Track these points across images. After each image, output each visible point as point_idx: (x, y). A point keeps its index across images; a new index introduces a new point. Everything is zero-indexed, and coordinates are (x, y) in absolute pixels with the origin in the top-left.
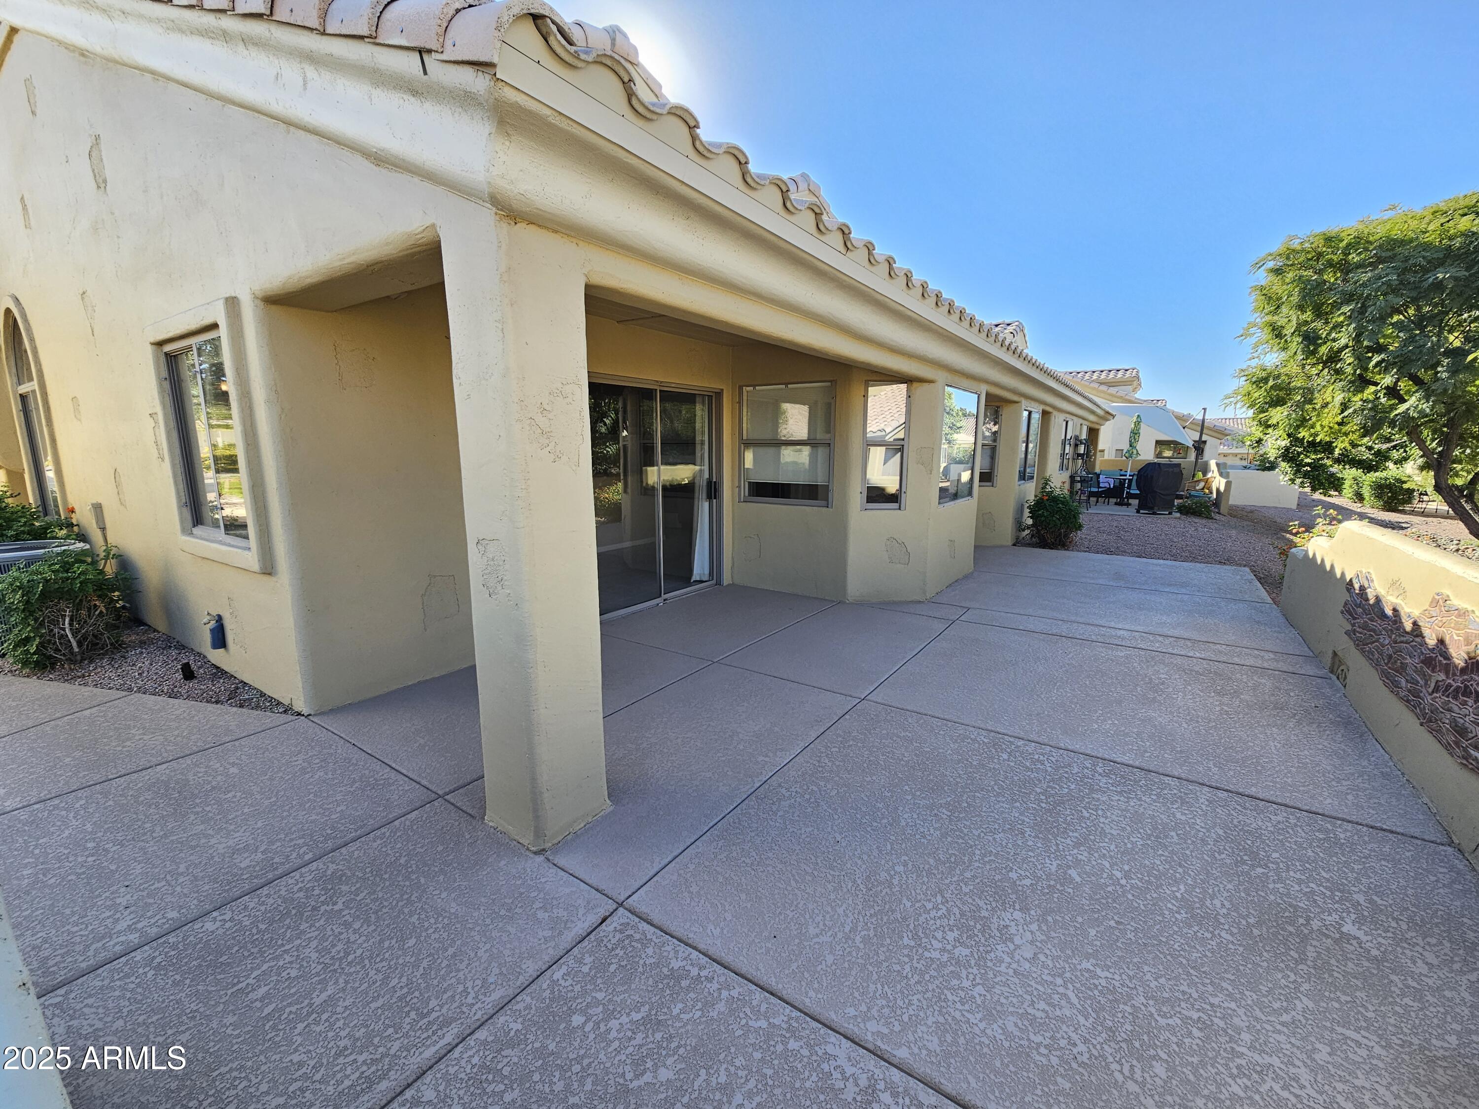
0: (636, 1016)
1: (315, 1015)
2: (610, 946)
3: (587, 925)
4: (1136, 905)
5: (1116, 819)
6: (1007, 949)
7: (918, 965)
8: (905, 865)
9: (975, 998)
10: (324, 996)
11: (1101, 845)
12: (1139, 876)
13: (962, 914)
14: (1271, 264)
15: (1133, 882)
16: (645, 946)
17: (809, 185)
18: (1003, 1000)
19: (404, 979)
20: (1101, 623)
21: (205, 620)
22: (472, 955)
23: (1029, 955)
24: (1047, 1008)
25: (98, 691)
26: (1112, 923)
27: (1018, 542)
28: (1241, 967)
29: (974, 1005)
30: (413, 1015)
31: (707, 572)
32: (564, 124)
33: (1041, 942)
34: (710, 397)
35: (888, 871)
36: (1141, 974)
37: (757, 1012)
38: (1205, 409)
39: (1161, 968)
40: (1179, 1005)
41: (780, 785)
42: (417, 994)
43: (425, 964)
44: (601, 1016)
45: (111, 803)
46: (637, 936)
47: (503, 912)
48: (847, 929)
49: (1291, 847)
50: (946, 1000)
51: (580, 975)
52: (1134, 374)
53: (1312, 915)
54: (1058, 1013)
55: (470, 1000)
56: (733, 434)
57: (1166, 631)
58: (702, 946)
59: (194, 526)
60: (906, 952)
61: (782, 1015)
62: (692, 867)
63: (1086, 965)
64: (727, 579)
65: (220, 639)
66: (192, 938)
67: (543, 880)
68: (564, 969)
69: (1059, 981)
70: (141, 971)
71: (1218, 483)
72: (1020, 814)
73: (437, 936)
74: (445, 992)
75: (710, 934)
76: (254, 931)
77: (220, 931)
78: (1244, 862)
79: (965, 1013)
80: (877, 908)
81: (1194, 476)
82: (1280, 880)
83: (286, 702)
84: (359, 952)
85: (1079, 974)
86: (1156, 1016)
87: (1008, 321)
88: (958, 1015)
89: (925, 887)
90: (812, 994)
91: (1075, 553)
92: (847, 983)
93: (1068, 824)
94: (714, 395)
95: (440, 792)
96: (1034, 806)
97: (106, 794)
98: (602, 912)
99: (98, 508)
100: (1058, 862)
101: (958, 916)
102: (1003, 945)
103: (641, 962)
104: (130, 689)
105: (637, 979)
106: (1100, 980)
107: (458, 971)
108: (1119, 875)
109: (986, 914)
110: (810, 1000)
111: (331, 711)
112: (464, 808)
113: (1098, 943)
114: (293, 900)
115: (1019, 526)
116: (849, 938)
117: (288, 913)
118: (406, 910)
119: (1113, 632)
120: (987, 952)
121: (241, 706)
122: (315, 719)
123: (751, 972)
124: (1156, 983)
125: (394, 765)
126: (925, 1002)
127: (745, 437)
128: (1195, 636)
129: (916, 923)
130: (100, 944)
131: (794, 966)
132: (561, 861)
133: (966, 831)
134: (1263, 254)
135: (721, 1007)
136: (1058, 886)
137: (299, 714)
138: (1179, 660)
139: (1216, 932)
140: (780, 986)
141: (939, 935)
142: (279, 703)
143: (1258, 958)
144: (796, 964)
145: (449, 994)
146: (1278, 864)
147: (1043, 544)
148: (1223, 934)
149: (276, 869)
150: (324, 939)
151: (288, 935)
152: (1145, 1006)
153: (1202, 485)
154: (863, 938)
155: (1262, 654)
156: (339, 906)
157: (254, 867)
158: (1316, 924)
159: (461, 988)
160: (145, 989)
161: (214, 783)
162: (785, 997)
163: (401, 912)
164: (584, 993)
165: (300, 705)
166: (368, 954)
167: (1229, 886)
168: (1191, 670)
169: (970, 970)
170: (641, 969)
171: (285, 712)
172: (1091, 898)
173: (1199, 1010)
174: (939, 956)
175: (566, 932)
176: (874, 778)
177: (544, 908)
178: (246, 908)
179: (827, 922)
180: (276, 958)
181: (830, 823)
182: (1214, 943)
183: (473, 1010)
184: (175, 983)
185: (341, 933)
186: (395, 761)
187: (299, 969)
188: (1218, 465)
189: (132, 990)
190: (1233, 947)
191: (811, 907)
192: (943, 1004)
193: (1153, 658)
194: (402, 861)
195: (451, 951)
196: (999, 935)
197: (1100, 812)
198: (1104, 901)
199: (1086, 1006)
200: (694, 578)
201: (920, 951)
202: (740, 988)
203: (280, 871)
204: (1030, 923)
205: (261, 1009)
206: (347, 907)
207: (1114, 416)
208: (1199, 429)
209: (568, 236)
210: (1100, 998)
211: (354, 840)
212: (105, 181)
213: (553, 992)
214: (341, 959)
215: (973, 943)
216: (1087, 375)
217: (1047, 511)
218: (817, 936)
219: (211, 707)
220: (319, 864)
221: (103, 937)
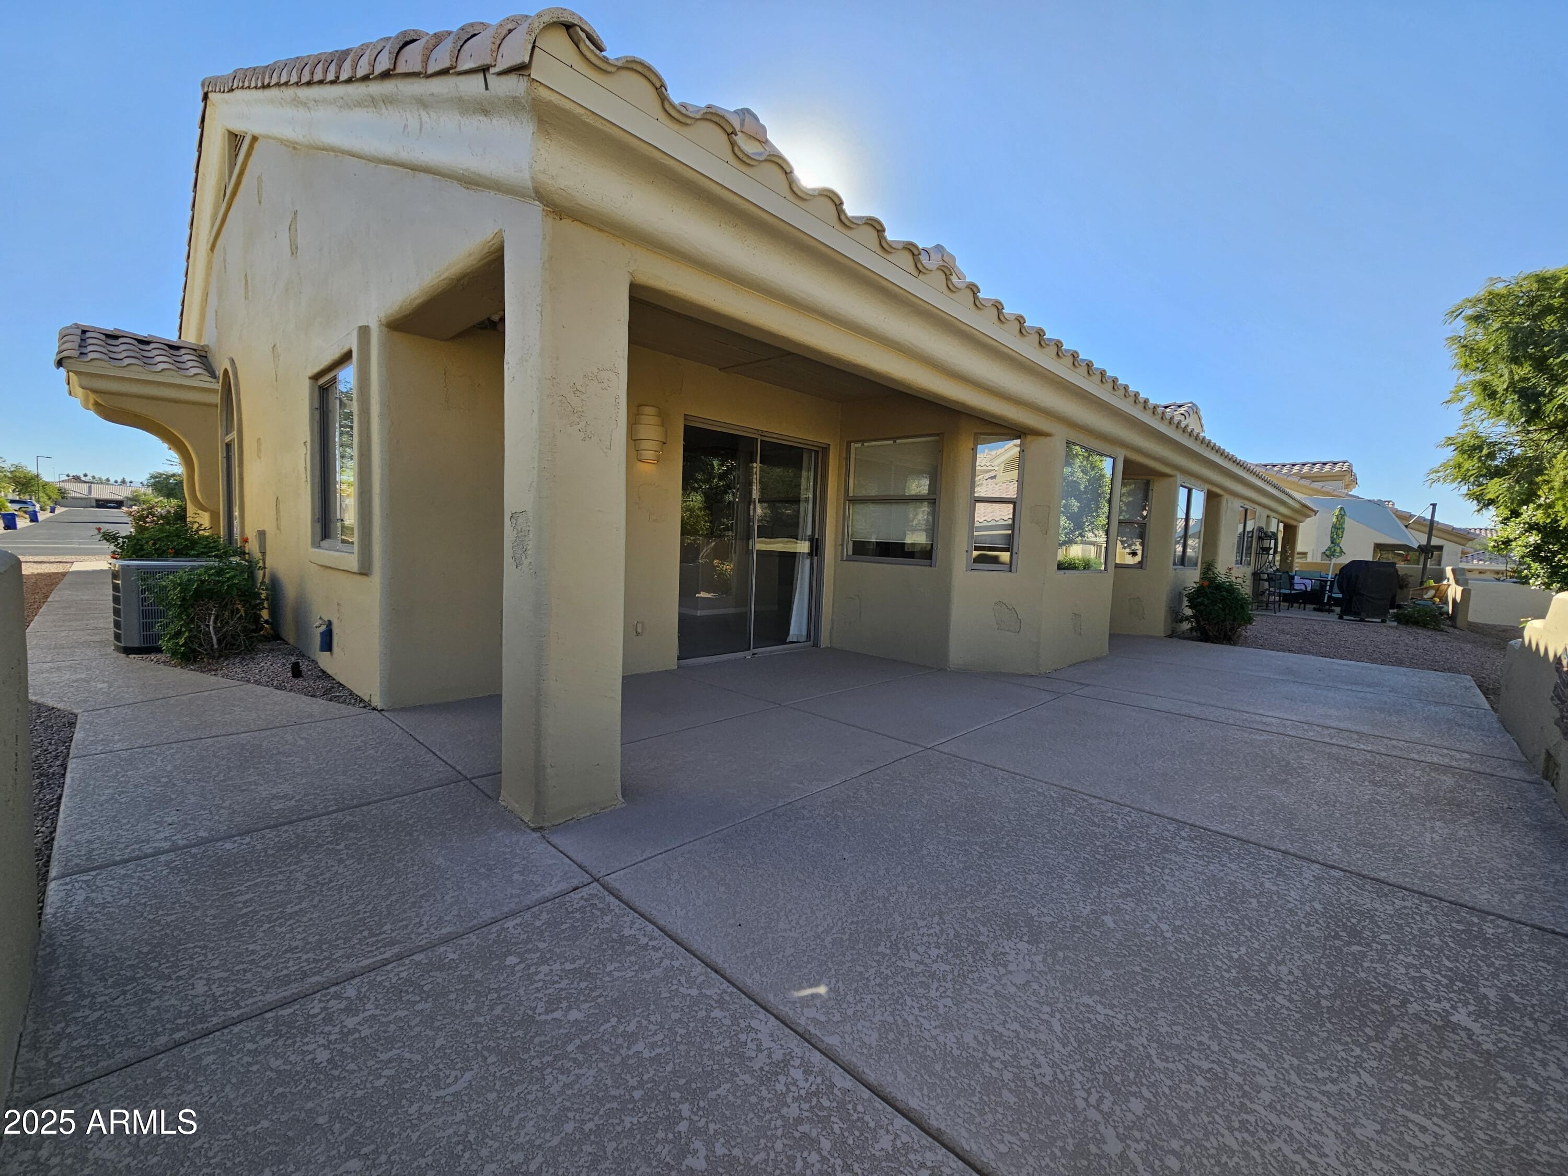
0: (568, 966)
1: (282, 920)
2: (570, 909)
3: (556, 890)
4: (1176, 957)
5: (1185, 879)
6: (996, 973)
7: (885, 971)
8: (911, 887)
9: (938, 1007)
10: (297, 908)
11: (1155, 899)
12: (1191, 932)
13: (957, 935)
14: (1470, 312)
15: (1181, 936)
16: (604, 913)
17: (943, 256)
18: (969, 1015)
19: (370, 907)
20: (1247, 709)
21: (317, 624)
22: (439, 897)
23: (1020, 981)
24: (1020, 1029)
25: (224, 680)
26: (1138, 969)
27: (1173, 634)
28: (1290, 1033)
29: (934, 1013)
30: (366, 933)
31: (804, 633)
32: (598, 124)
33: (1040, 973)
34: (817, 452)
35: (888, 890)
36: (1153, 1018)
37: (691, 982)
38: (1434, 505)
39: (1181, 1016)
40: (1190, 1053)
41: (804, 807)
42: (376, 918)
43: (394, 898)
44: (535, 961)
45: (195, 754)
46: (600, 906)
47: (483, 870)
48: (820, 929)
49: (1411, 933)
50: (904, 1004)
51: (532, 927)
52: (1346, 466)
53: (1412, 999)
54: (1032, 1035)
55: (421, 930)
56: (838, 490)
57: (1329, 722)
58: (661, 922)
59: (322, 540)
60: (877, 958)
61: (717, 987)
62: (681, 860)
63: (1086, 1000)
64: (824, 642)
65: (327, 644)
66: (210, 852)
67: (531, 851)
68: (518, 921)
69: (1047, 1009)
70: (159, 868)
71: (1454, 591)
72: (1067, 861)
73: (414, 879)
74: (401, 921)
75: (674, 913)
76: (263, 854)
77: (235, 851)
78: (1337, 937)
79: (920, 1019)
80: (861, 918)
81: (1422, 583)
82: (1381, 960)
83: (366, 699)
84: (342, 881)
85: (1073, 1006)
86: (1154, 1059)
87: (1179, 402)
88: (911, 1019)
89: (924, 907)
90: (757, 976)
91: (1241, 649)
92: (798, 974)
93: (1123, 877)
94: (820, 450)
95: (469, 776)
96: (1087, 856)
97: (192, 748)
98: (575, 882)
99: (262, 534)
100: (1094, 907)
101: (951, 936)
102: (993, 969)
103: (595, 926)
104: (248, 681)
105: (584, 938)
106: (1098, 1016)
107: (421, 907)
108: (1165, 927)
109: (986, 940)
110: (752, 981)
111: (404, 709)
112: (486, 790)
113: (1111, 984)
114: (305, 837)
115: (1176, 617)
116: (819, 937)
117: (297, 846)
118: (396, 858)
119: (1257, 718)
120: (972, 972)
121: (331, 700)
122: (386, 714)
123: (703, 950)
124: (1169, 1030)
125: (438, 753)
126: (878, 1002)
127: (851, 494)
128: (1366, 729)
129: (899, 936)
130: (137, 846)
131: (748, 952)
132: (555, 839)
133: (994, 868)
134: (1458, 301)
135: (657, 972)
136: (1084, 928)
137: (374, 709)
138: (1335, 750)
139: (1270, 996)
140: (726, 965)
141: (921, 949)
142: (362, 700)
143: (1317, 1027)
144: (751, 950)
145: (404, 923)
146: (1386, 946)
147: (1205, 637)
148: (1279, 999)
149: (301, 814)
150: (317, 868)
151: (288, 861)
152: (1145, 1047)
153: (1431, 593)
154: (834, 940)
155: (1453, 753)
156: (342, 846)
157: (285, 810)
158: (1414, 1008)
159: (417, 920)
160: (156, 881)
161: (281, 750)
162: (728, 975)
163: (393, 858)
164: (529, 940)
165: (377, 702)
166: (348, 884)
167: (1307, 957)
168: (1346, 760)
169: (943, 984)
170: (592, 931)
171: (364, 707)
172: (1120, 943)
173: (1213, 1062)
174: (913, 967)
175: (533, 893)
176: (910, 813)
177: (521, 873)
178: (263, 837)
179: (801, 922)
180: (271, 876)
181: (842, 843)
182: (1263, 1005)
183: (420, 938)
184: (181, 881)
185: (332, 866)
186: (440, 750)
187: (285, 886)
188: (1453, 571)
189: (148, 880)
190: (1286, 1012)
191: (789, 907)
192: (899, 1007)
193: (1299, 745)
194: (411, 822)
195: (421, 892)
196: (992, 959)
197: (1167, 871)
198: (1136, 949)
199: (1070, 1036)
200: (790, 639)
201: (894, 959)
202: (682, 959)
203: (304, 815)
204: (1035, 954)
205: (241, 909)
206: (348, 849)
207: (1316, 513)
208: (1427, 530)
209: (614, 235)
210: (1091, 1032)
211: (375, 802)
212: (297, 248)
213: (499, 936)
214: (323, 885)
215: (958, 962)
216: (1286, 468)
217: (1209, 599)
218: (785, 930)
219: (304, 698)
220: (340, 815)
221: (143, 841)
